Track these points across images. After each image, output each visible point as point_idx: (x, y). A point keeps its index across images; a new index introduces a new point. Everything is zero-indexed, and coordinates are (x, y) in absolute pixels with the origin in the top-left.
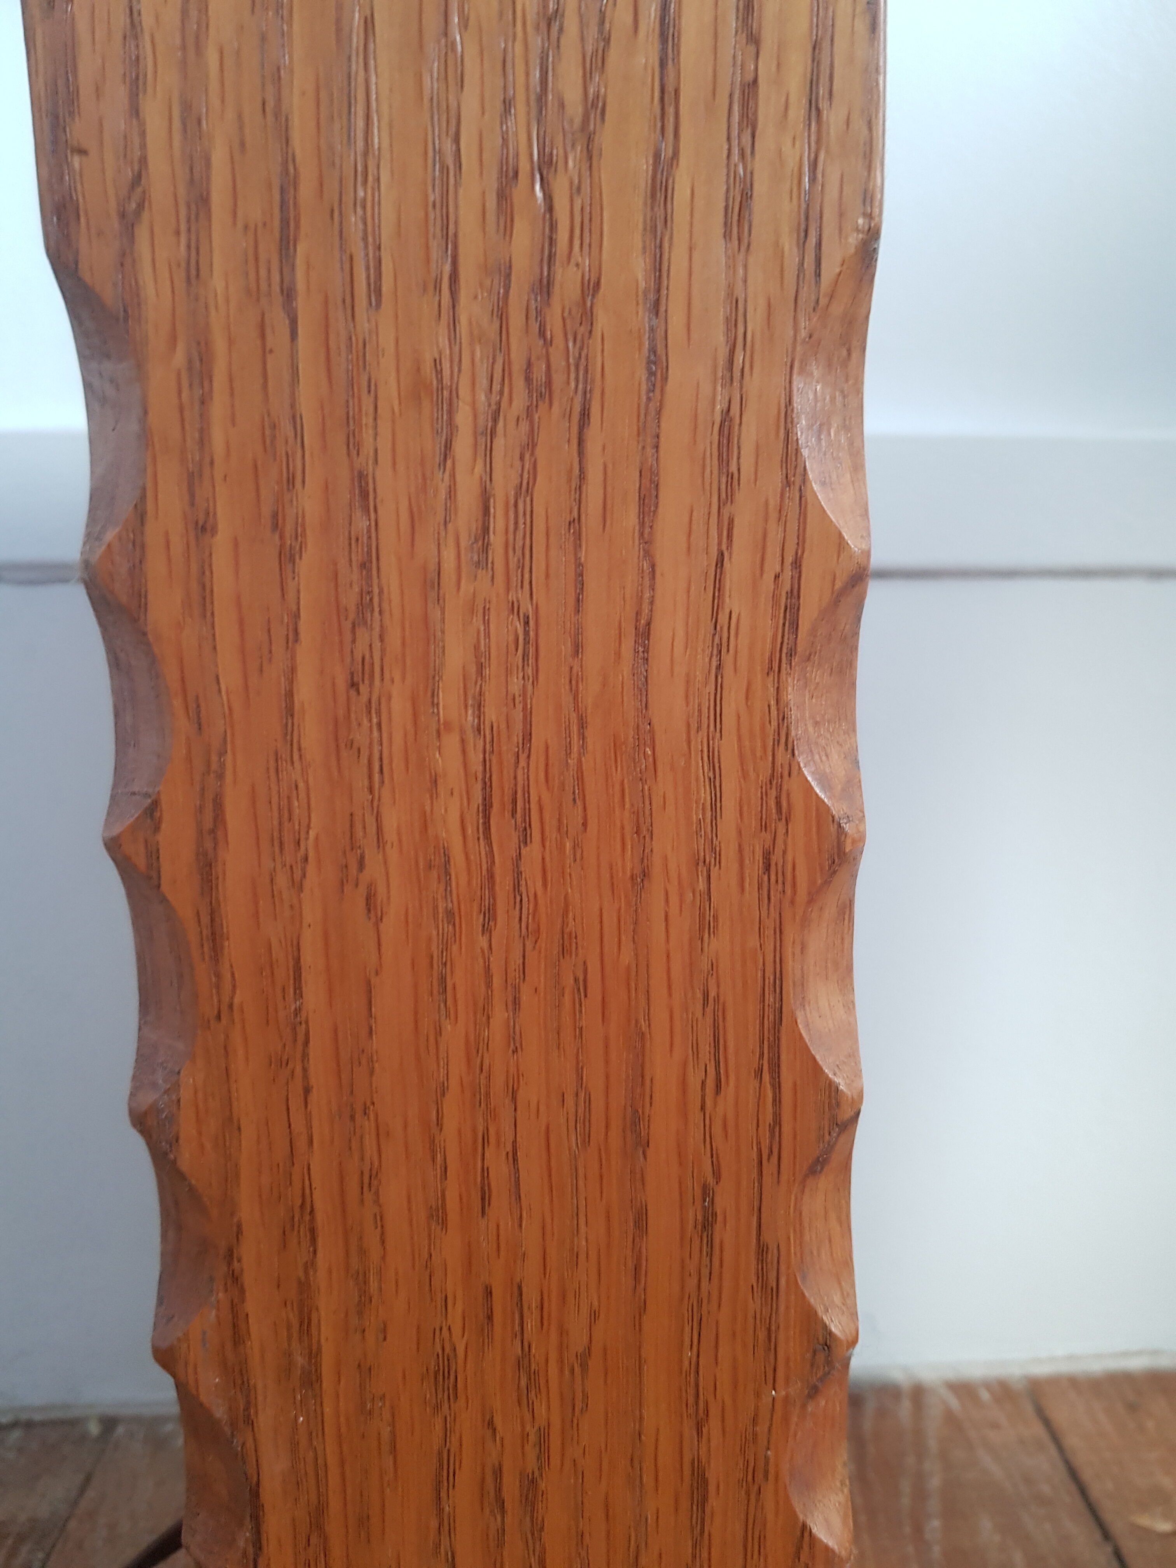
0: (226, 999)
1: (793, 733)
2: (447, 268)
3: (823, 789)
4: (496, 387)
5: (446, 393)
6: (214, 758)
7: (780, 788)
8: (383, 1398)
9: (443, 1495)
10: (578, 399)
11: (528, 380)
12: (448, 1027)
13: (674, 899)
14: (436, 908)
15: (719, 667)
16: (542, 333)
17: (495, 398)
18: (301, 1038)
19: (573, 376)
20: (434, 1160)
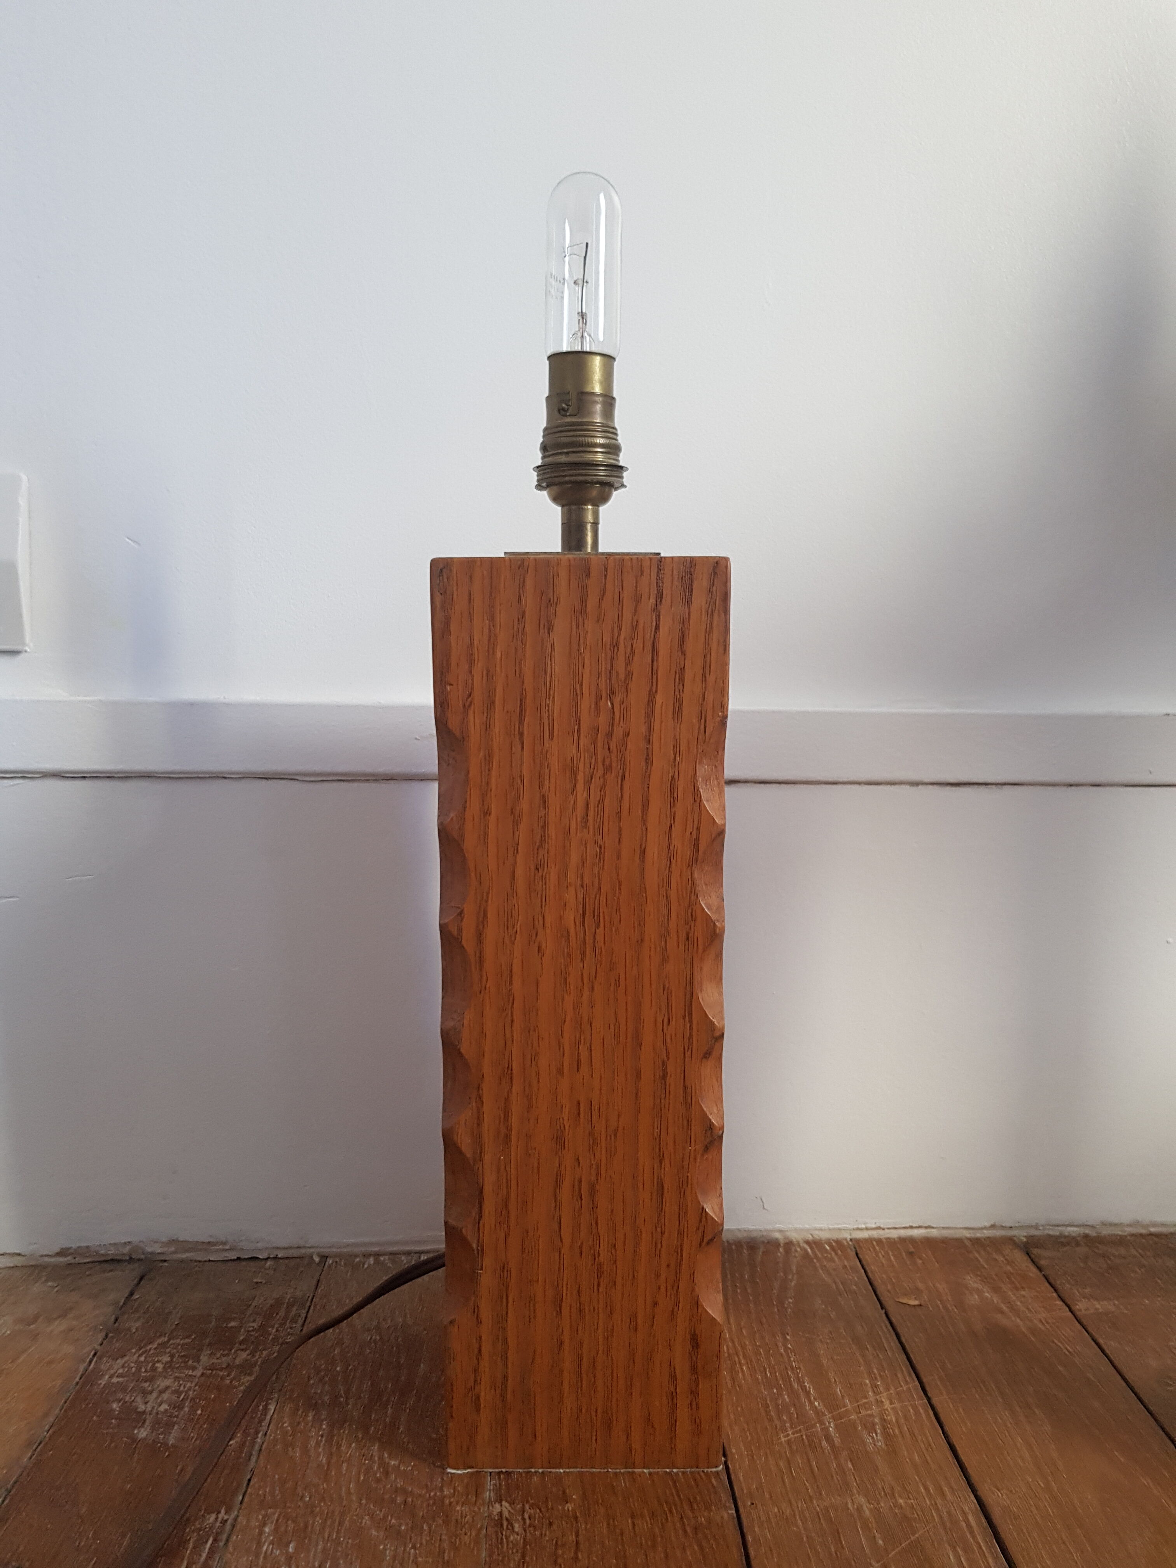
0: (483, 985)
1: (697, 888)
2: (576, 727)
3: (708, 909)
4: (592, 767)
5: (575, 769)
6: (485, 894)
7: (692, 910)
8: (535, 1149)
9: (558, 1191)
10: (621, 771)
11: (604, 765)
12: (566, 997)
13: (653, 949)
14: (564, 951)
15: (670, 865)
16: (609, 749)
17: (591, 771)
18: (511, 999)
19: (619, 763)
20: (559, 1049)
